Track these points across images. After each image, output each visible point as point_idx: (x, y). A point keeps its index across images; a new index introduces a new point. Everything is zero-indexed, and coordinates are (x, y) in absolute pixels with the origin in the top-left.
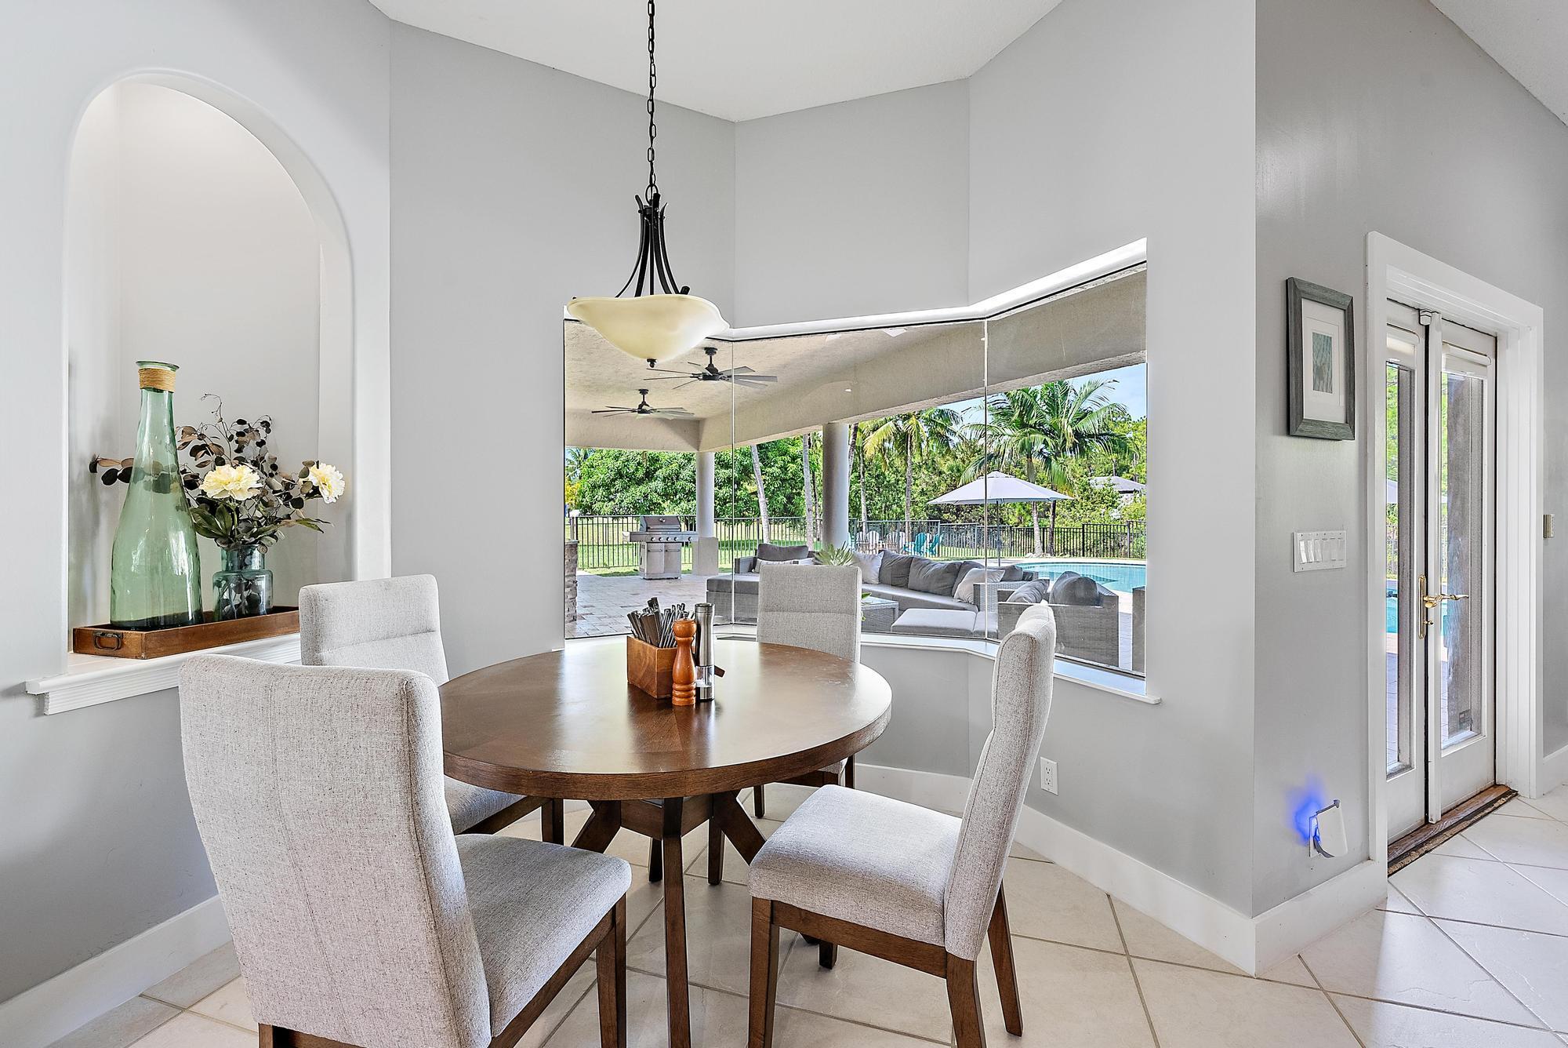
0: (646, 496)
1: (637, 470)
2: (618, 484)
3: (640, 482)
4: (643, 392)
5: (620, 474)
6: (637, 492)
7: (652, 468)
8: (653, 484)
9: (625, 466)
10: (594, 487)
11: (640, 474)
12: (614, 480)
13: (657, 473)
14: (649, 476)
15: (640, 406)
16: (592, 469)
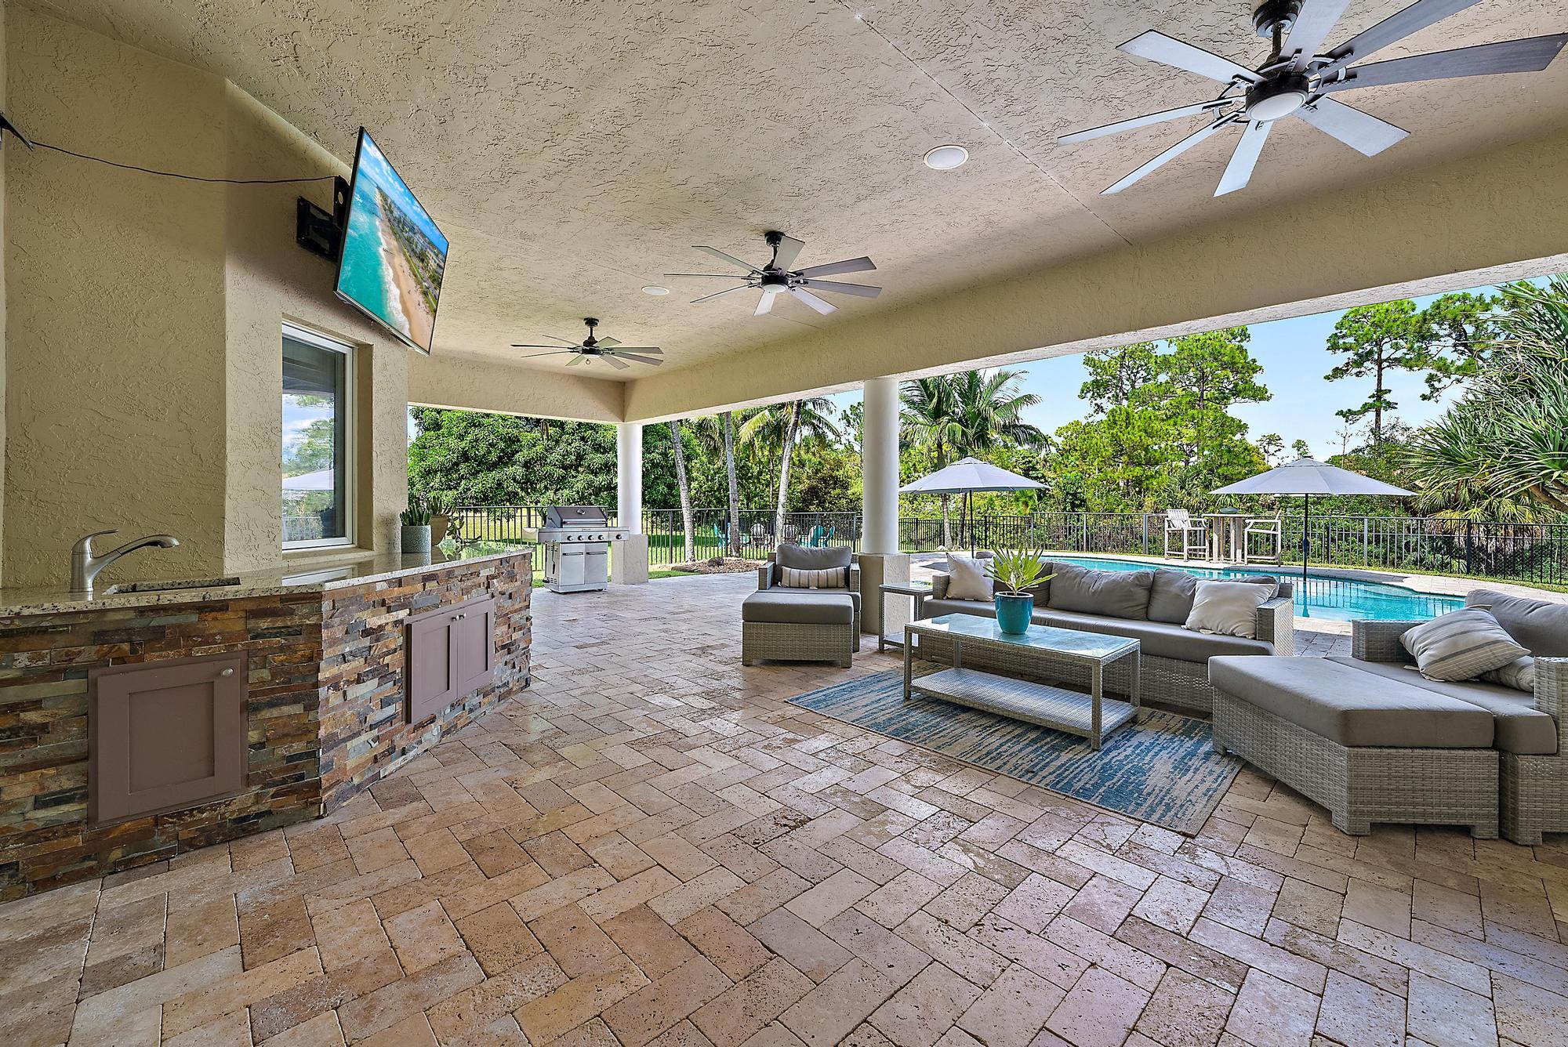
0: (499, 485)
1: (489, 452)
2: (463, 469)
3: (493, 466)
4: (591, 322)
5: (465, 457)
6: (489, 479)
7: (509, 450)
8: (510, 470)
9: (473, 447)
10: (429, 472)
11: (493, 457)
12: (457, 464)
13: (517, 456)
14: (506, 459)
15: (586, 343)
16: (425, 450)
